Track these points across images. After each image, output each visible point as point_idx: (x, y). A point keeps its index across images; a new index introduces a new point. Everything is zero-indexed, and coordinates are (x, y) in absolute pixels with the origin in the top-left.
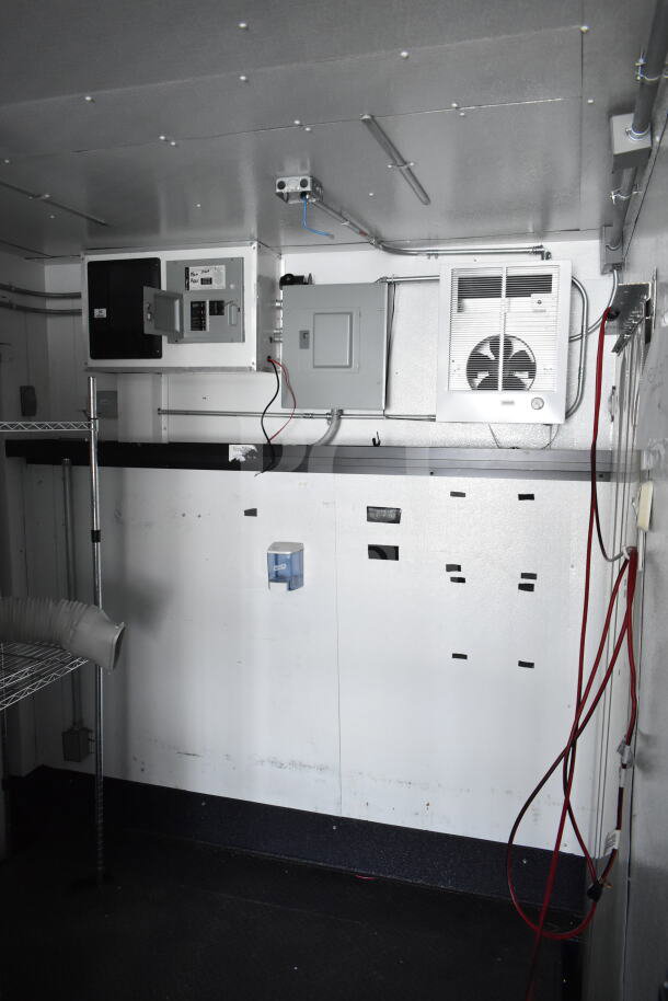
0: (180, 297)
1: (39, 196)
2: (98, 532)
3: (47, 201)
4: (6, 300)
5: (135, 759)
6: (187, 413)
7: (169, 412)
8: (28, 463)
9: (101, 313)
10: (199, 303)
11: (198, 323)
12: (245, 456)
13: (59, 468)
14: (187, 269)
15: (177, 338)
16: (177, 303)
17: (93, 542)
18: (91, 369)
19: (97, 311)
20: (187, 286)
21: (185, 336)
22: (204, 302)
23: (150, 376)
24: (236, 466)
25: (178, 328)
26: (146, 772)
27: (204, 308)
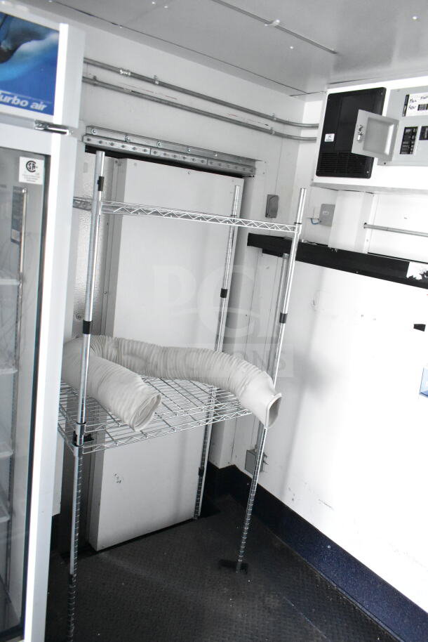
0: (396, 122)
1: (271, 22)
2: (285, 315)
3: (277, 27)
4: (269, 128)
5: (290, 489)
6: (387, 229)
7: (373, 227)
8: (263, 252)
9: (330, 138)
10: (412, 128)
11: (407, 148)
12: (423, 275)
13: (280, 259)
14: (408, 96)
15: (386, 161)
16: (391, 128)
17: (280, 322)
18: (315, 185)
19: (327, 136)
20: (405, 112)
21: (394, 158)
22: (416, 128)
23: (362, 194)
24: (412, 282)
25: (387, 151)
26: (295, 502)
27: (415, 134)
